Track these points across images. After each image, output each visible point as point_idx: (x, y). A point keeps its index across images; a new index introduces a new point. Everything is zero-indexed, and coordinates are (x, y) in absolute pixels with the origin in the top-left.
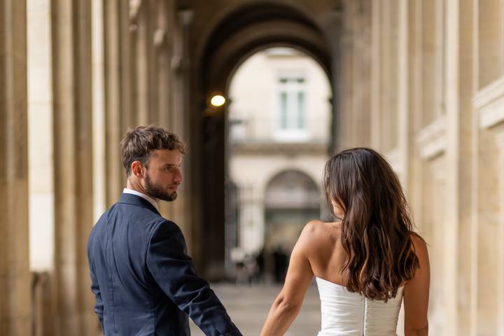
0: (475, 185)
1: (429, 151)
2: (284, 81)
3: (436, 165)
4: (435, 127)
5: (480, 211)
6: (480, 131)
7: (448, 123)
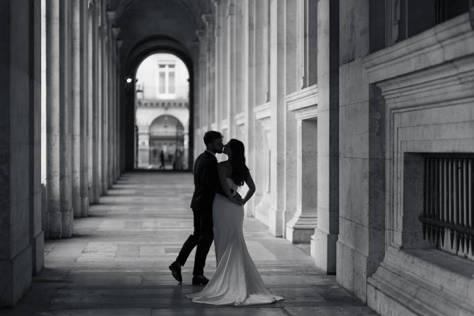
0: (255, 139)
1: (239, 122)
2: (162, 66)
3: (242, 128)
4: (241, 114)
5: (256, 148)
6: (256, 120)
7: (245, 113)
